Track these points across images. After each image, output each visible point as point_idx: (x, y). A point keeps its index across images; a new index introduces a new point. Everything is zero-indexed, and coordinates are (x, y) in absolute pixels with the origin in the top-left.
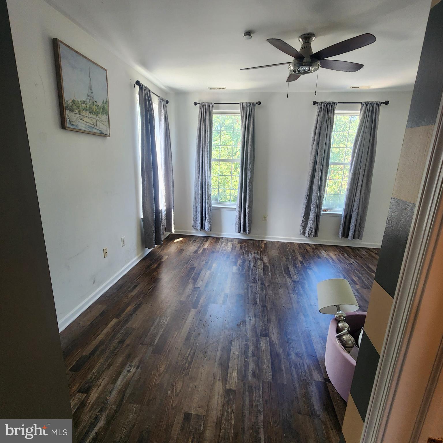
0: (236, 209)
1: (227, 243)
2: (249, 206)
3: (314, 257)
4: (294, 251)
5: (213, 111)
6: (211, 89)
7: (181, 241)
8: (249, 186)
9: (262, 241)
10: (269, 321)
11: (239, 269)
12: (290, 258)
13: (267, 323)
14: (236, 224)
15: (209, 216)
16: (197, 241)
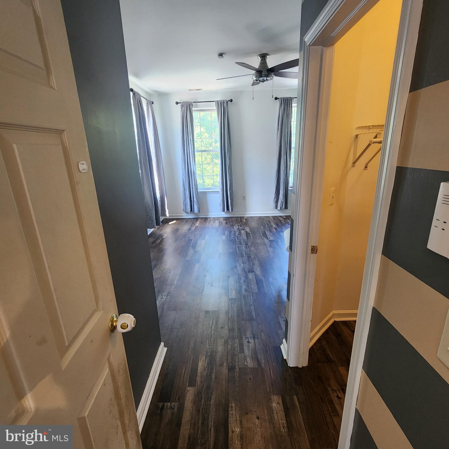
0: (219, 192)
1: (214, 221)
2: (230, 188)
3: (285, 224)
4: (269, 221)
5: (193, 108)
6: (189, 90)
7: (175, 223)
8: (228, 171)
9: (243, 217)
10: (254, 264)
11: (227, 237)
12: (267, 226)
13: (252, 265)
14: (220, 204)
15: (197, 200)
16: (188, 222)
